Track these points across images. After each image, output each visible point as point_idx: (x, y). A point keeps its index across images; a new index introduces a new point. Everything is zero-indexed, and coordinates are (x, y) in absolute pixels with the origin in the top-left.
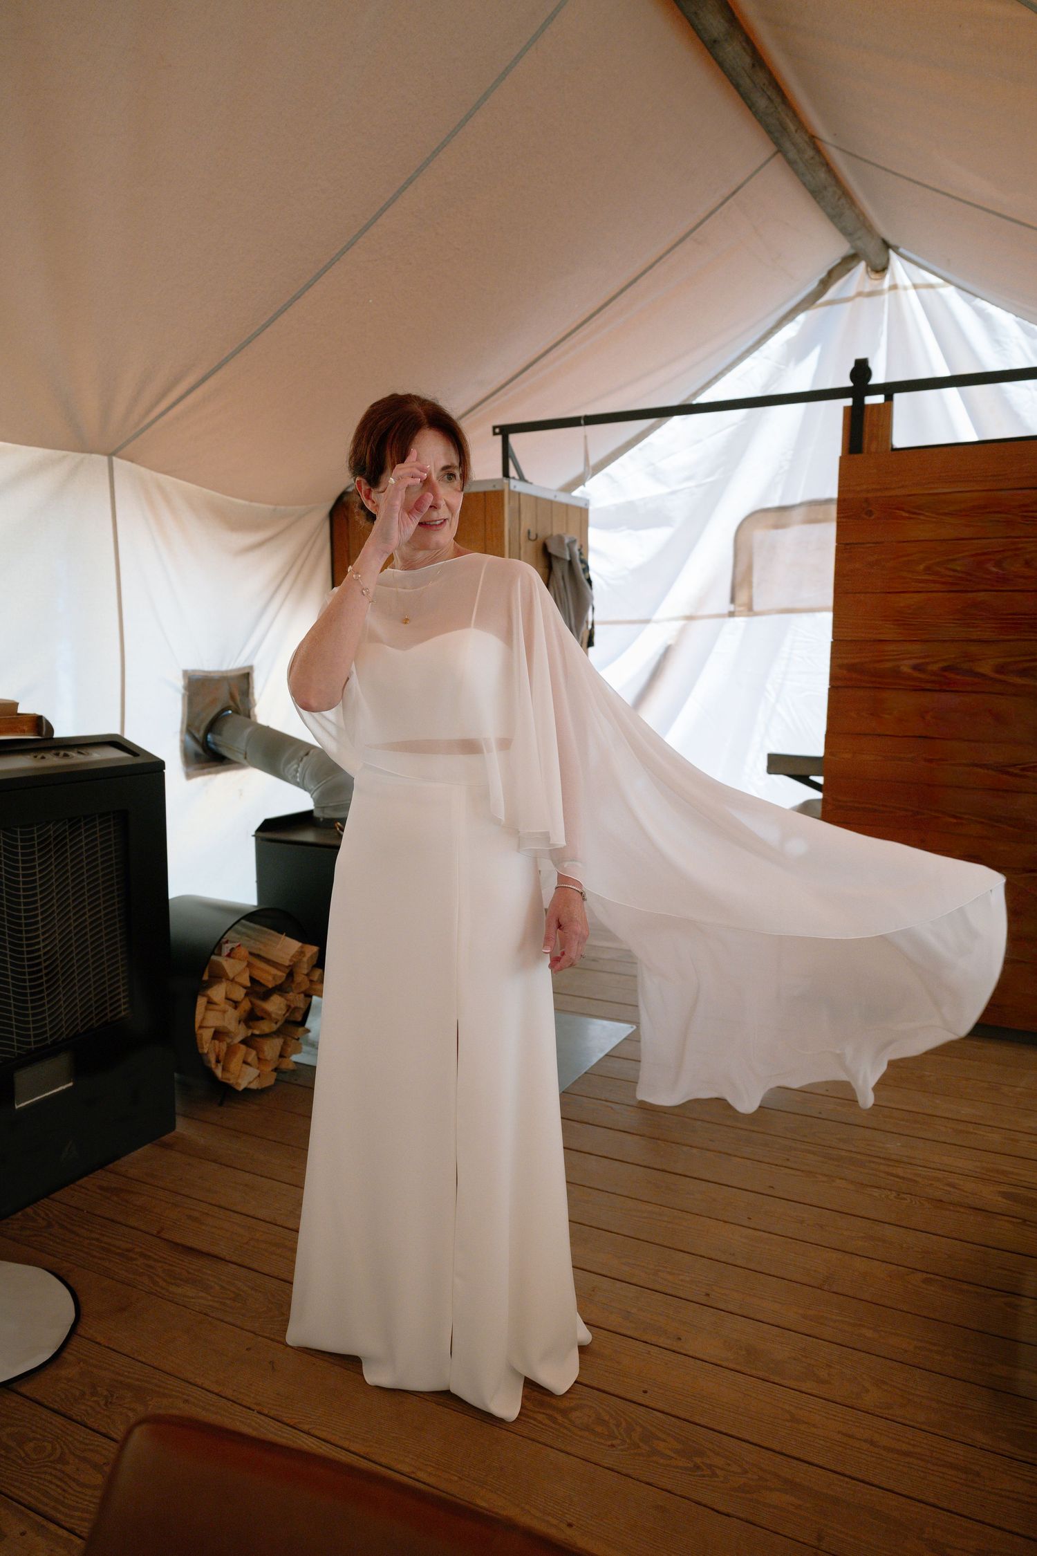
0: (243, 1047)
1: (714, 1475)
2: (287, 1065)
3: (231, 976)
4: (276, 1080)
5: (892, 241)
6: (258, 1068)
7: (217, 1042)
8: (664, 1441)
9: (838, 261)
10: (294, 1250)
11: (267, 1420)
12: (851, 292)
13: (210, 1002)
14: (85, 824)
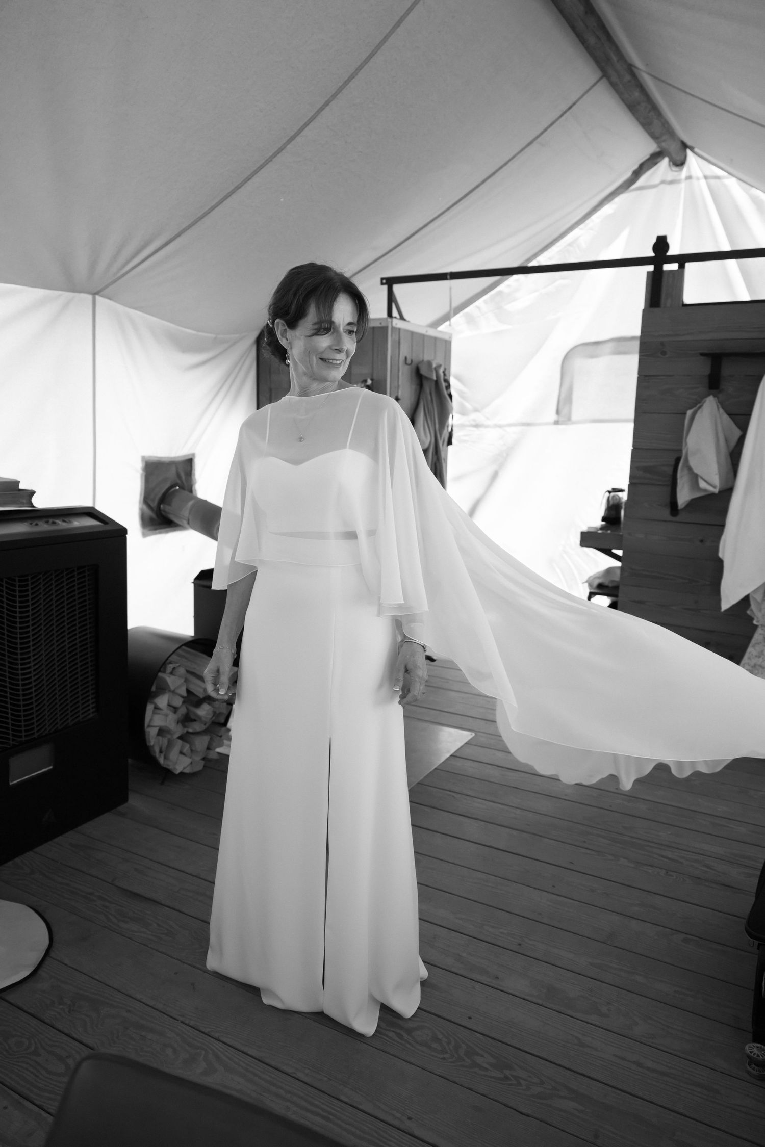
0: (180, 742)
1: (520, 1084)
2: (212, 755)
3: (172, 688)
4: (204, 766)
5: (689, 143)
6: (190, 758)
7: (160, 738)
8: (483, 1056)
9: (648, 156)
10: (211, 898)
11: (188, 1028)
12: (656, 180)
13: (156, 708)
14: (67, 575)
